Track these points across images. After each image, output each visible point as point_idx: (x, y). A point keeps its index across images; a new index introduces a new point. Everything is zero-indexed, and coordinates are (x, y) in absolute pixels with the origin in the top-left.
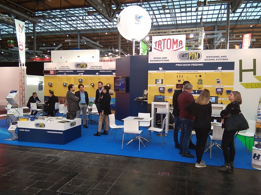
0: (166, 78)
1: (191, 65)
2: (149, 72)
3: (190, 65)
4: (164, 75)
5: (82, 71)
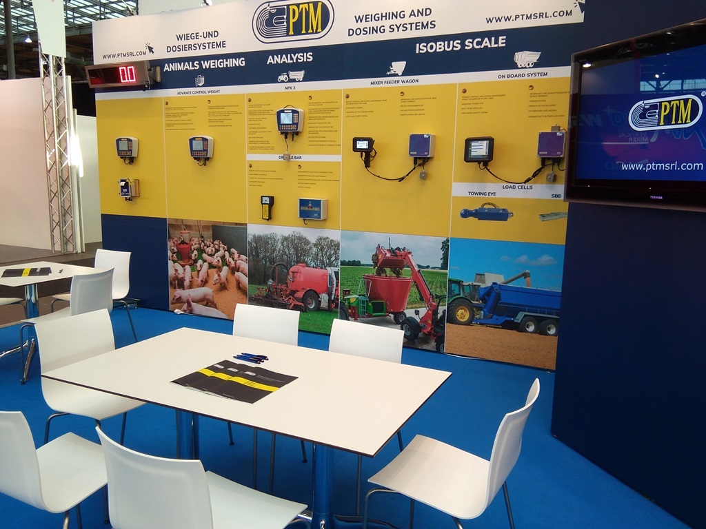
5: (299, 55)
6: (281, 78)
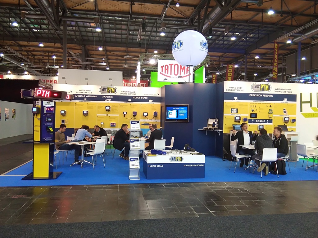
0: (241, 107)
2: (225, 101)
3: (262, 96)
4: (239, 104)
5: (110, 96)
6: (105, 100)
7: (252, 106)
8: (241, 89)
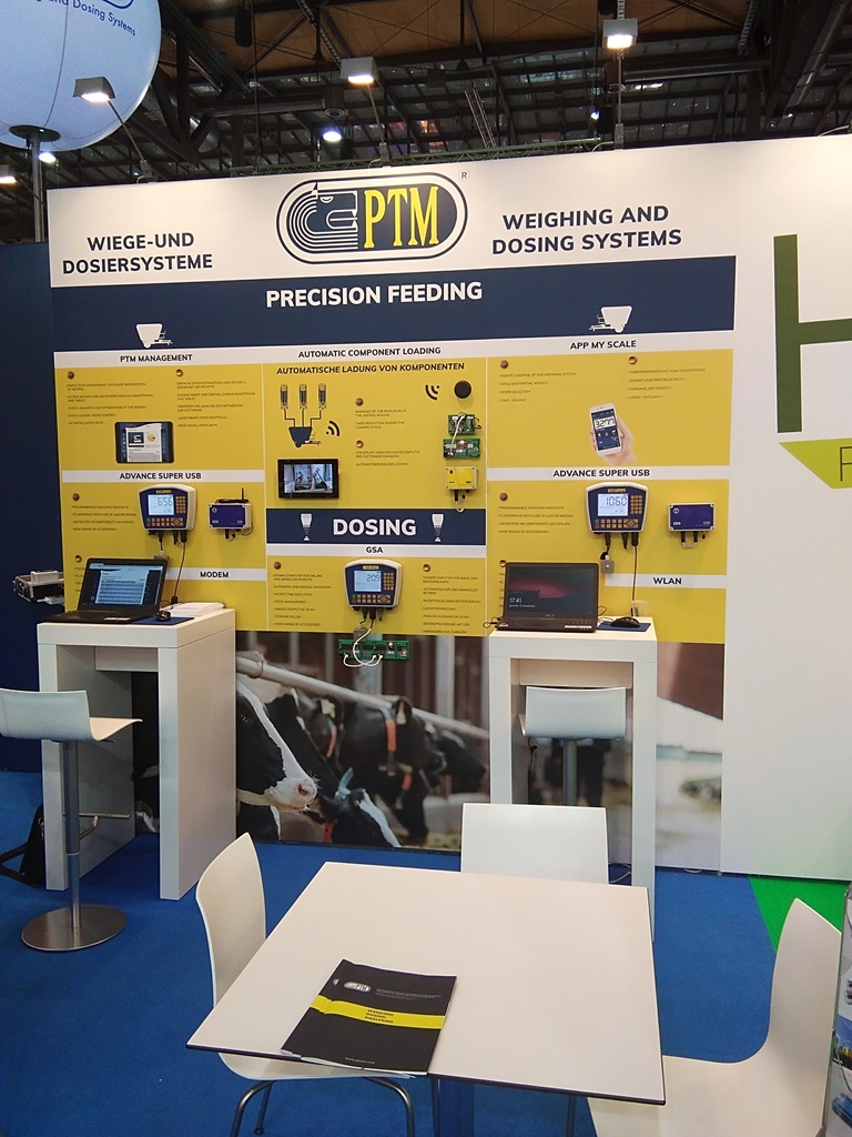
0: (198, 408)
1: (384, 295)
2: (63, 360)
3: (378, 301)
4: (180, 386)
7: (294, 397)
8: (193, 252)
